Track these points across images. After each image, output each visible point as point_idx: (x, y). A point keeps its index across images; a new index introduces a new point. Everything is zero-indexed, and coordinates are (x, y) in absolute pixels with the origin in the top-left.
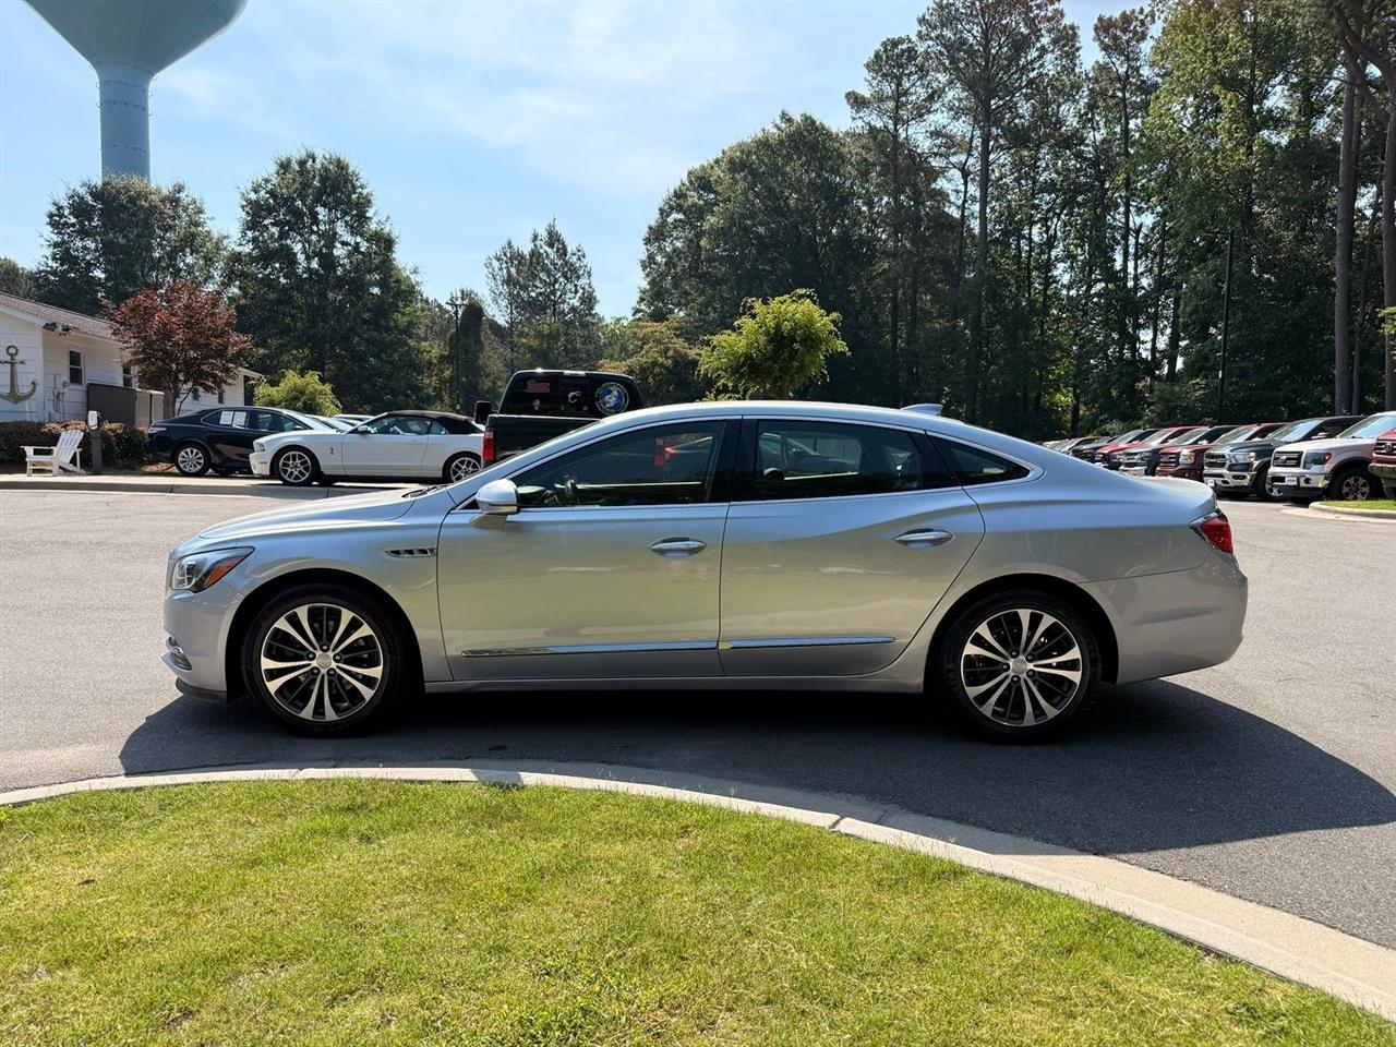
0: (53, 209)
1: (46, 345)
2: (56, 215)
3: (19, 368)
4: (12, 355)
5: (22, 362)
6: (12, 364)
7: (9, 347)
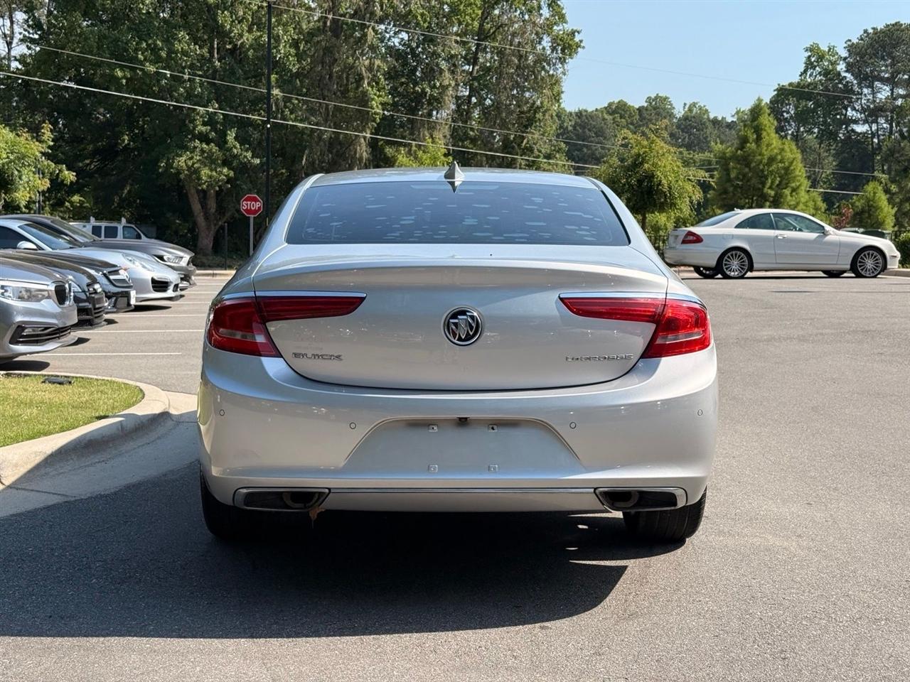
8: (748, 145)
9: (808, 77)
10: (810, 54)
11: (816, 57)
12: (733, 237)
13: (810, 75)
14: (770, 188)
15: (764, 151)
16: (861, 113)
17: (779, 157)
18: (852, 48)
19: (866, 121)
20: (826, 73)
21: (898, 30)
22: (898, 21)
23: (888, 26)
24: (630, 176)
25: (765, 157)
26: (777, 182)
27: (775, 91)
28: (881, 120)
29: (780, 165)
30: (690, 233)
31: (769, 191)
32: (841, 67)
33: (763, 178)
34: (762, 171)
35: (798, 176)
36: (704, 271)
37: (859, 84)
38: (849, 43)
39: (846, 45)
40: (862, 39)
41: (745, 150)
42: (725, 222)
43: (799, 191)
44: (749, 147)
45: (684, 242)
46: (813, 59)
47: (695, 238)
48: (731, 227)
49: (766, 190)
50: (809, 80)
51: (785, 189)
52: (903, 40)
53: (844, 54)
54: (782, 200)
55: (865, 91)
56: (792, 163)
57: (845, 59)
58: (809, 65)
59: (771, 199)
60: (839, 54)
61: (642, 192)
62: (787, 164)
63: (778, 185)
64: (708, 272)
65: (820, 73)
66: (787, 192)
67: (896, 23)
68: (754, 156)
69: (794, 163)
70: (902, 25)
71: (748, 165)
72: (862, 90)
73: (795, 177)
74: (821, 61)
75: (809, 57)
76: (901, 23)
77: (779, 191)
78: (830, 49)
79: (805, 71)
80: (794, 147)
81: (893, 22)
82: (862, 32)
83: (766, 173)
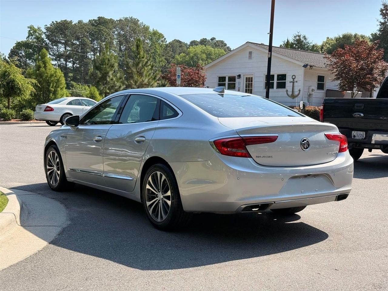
0: (382, 7)
1: (305, 74)
2: (383, 10)
3: (295, 84)
4: (293, 79)
5: (296, 82)
6: (293, 83)
7: (293, 76)
8: (41, 69)
9: (30, 39)
10: (30, 29)
11: (32, 31)
12: (66, 108)
13: (31, 39)
14: (52, 87)
15: (48, 72)
16: (53, 56)
17: (55, 75)
18: (48, 29)
19: (56, 60)
20: (37, 38)
21: (66, 23)
22: (66, 19)
23: (62, 21)
24: (3, 81)
25: (49, 74)
26: (55, 85)
27: (15, 44)
28: (62, 60)
29: (56, 78)
30: (48, 107)
31: (52, 89)
32: (43, 36)
33: (48, 83)
34: (48, 80)
35: (63, 83)
36: (50, 123)
37: (52, 44)
38: (46, 26)
39: (45, 27)
40: (51, 25)
41: (40, 71)
42: (62, 102)
43: (63, 89)
44: (41, 70)
45: (45, 110)
46: (31, 32)
47: (50, 109)
48: (64, 104)
49: (50, 88)
50: (31, 41)
51: (58, 88)
52: (69, 28)
53: (45, 31)
54: (57, 93)
55: (55, 47)
56: (60, 77)
57: (45, 33)
58: (30, 34)
59: (53, 92)
60: (42, 30)
61: (9, 88)
62: (58, 77)
63: (55, 86)
64: (52, 123)
65: (35, 38)
66: (59, 89)
67: (65, 20)
68: (44, 74)
69: (61, 78)
70: (67, 21)
71: (42, 77)
72: (53, 47)
73: (61, 83)
74: (35, 33)
75: (30, 31)
76: (67, 20)
77: (55, 89)
78: (38, 28)
79: (28, 37)
80: (60, 71)
81: (64, 20)
82: (52, 23)
83: (50, 81)
